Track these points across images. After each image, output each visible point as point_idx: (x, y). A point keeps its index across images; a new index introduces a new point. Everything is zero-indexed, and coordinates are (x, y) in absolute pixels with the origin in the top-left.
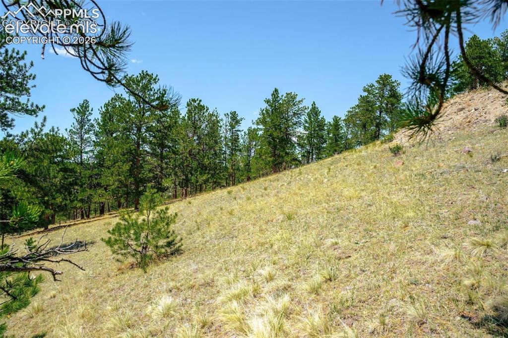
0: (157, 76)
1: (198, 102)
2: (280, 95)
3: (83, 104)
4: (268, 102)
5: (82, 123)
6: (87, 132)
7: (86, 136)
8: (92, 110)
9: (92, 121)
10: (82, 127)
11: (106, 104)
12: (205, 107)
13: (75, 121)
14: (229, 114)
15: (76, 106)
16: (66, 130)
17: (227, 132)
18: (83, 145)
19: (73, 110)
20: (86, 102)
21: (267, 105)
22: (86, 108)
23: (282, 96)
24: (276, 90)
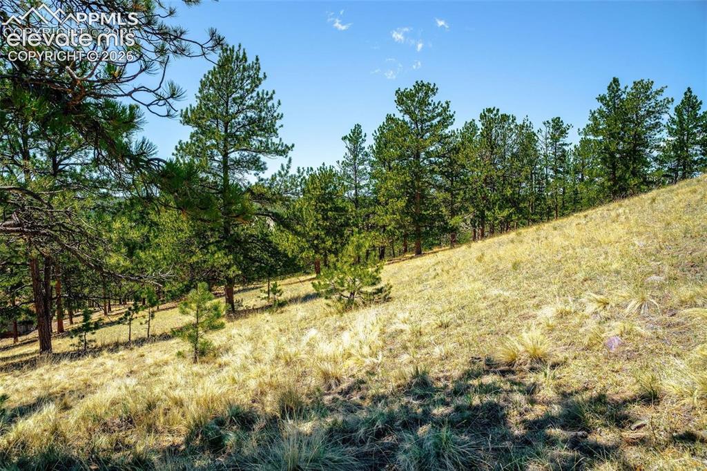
0: (435, 85)
1: (495, 112)
2: (622, 87)
3: (354, 130)
4: (601, 99)
5: (355, 152)
6: (362, 163)
7: (361, 167)
8: (365, 136)
9: (366, 149)
10: (355, 157)
11: (380, 127)
12: (511, 117)
13: (347, 150)
14: (550, 121)
15: (348, 133)
16: (338, 162)
17: (547, 147)
18: (358, 179)
19: (344, 138)
20: (358, 127)
21: (601, 104)
22: (358, 134)
23: (626, 88)
24: (616, 81)
